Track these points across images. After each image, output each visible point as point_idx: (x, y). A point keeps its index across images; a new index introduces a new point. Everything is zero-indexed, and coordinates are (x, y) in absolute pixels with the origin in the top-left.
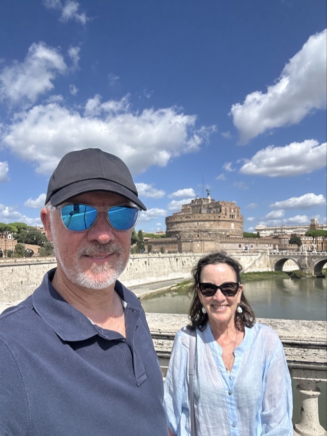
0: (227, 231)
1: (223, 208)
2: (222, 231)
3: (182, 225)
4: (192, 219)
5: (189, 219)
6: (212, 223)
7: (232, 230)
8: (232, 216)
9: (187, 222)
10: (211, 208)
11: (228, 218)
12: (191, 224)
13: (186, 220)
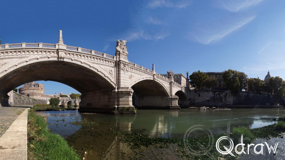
1: (39, 86)
3: (26, 91)
4: (30, 89)
5: (28, 89)
6: (36, 90)
8: (42, 88)
9: (28, 90)
10: (35, 86)
11: (41, 89)
12: (29, 91)
13: (27, 89)
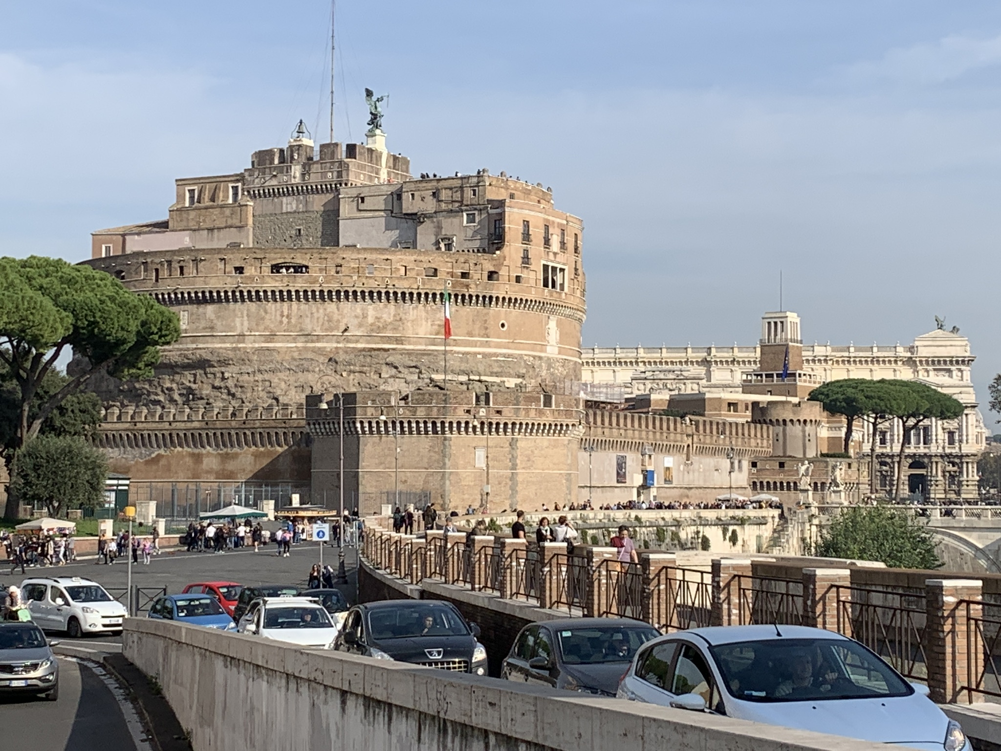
0: (530, 369)
2: (506, 367)
3: (240, 317)
7: (550, 363)
8: (555, 276)
10: (416, 218)
11: (534, 284)
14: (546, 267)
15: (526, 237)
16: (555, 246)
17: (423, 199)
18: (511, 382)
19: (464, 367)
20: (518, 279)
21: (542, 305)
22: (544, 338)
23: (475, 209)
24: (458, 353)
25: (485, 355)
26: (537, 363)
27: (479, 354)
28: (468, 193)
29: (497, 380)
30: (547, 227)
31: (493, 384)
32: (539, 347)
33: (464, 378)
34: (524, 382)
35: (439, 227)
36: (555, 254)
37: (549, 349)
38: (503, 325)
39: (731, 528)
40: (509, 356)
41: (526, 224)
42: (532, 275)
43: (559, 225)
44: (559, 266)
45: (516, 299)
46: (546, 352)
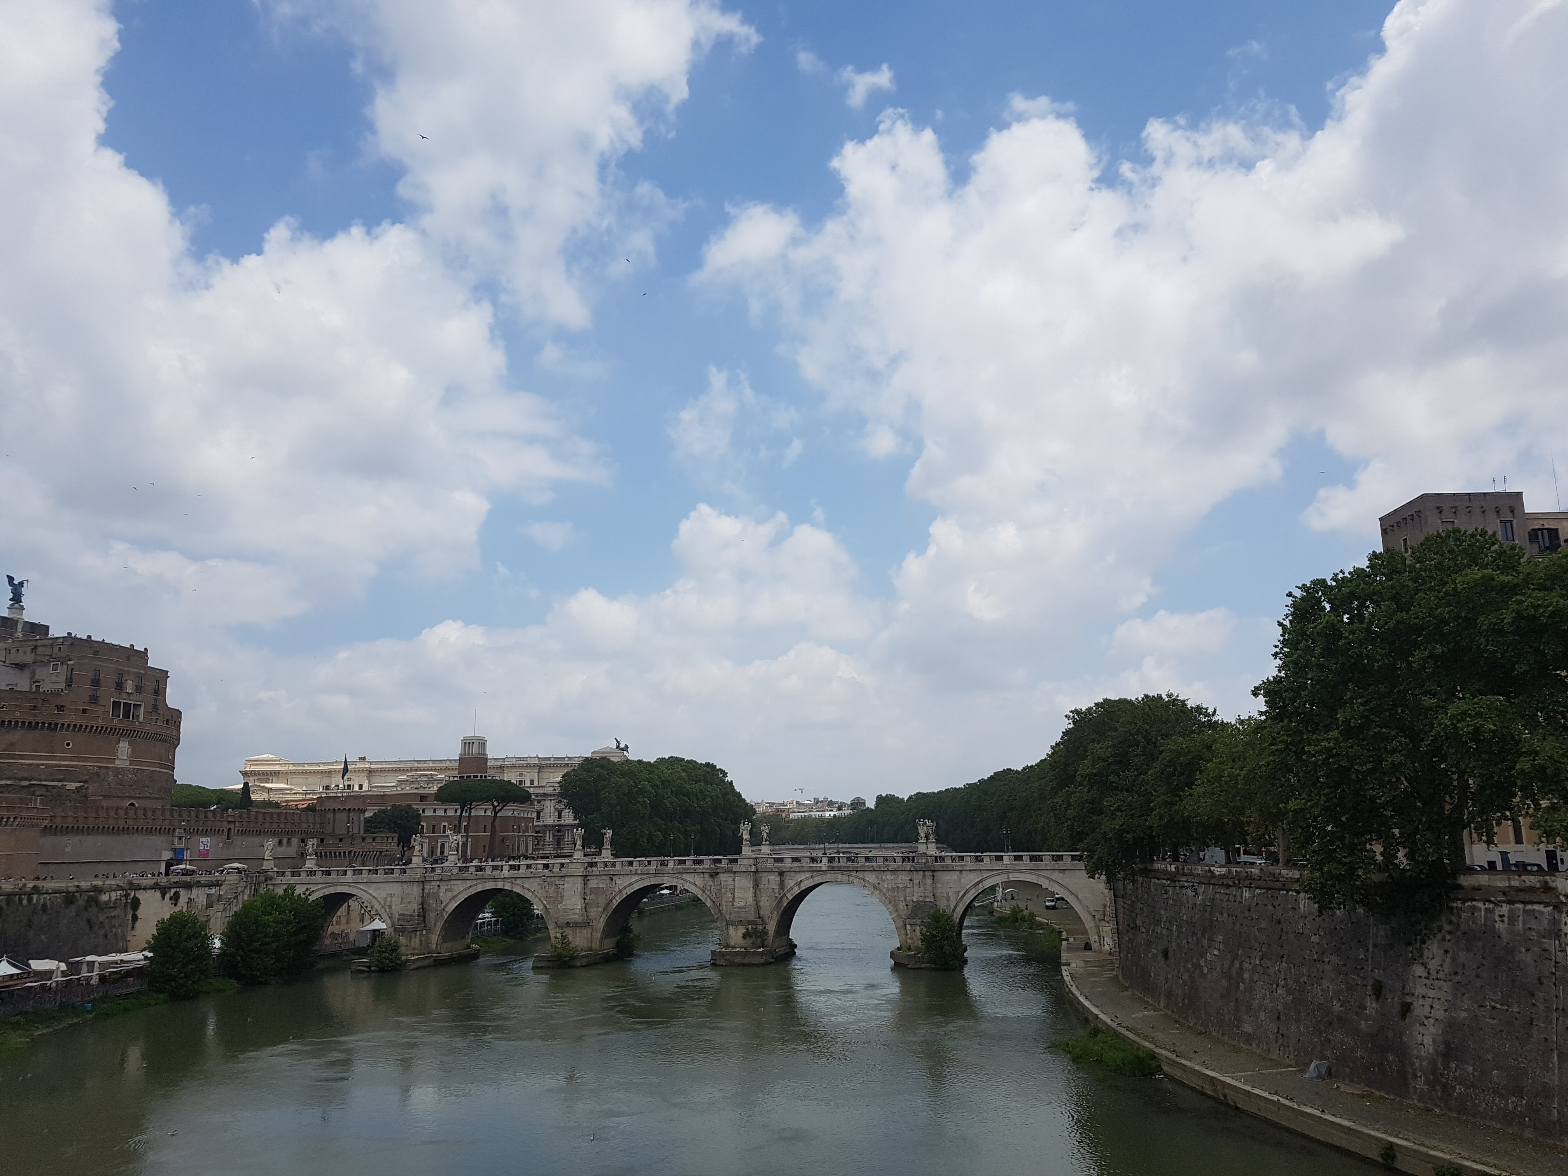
0: (95, 776)
1: (84, 672)
2: (68, 775)
7: (118, 771)
8: (128, 710)
10: (18, 667)
11: (103, 715)
14: (116, 704)
15: (96, 682)
16: (129, 687)
17: (25, 653)
18: (72, 786)
19: (26, 774)
20: (84, 711)
21: (112, 731)
22: (114, 754)
23: (59, 661)
24: (22, 764)
25: (48, 766)
26: (103, 771)
27: (43, 765)
28: (56, 649)
29: (60, 784)
30: (121, 675)
31: (53, 787)
32: (105, 761)
33: (26, 783)
34: (86, 786)
35: (33, 673)
36: (128, 694)
37: (117, 762)
38: (68, 744)
39: (173, 891)
40: (72, 766)
41: (97, 672)
42: (101, 709)
43: (135, 673)
44: (133, 703)
45: (81, 726)
46: (114, 763)
